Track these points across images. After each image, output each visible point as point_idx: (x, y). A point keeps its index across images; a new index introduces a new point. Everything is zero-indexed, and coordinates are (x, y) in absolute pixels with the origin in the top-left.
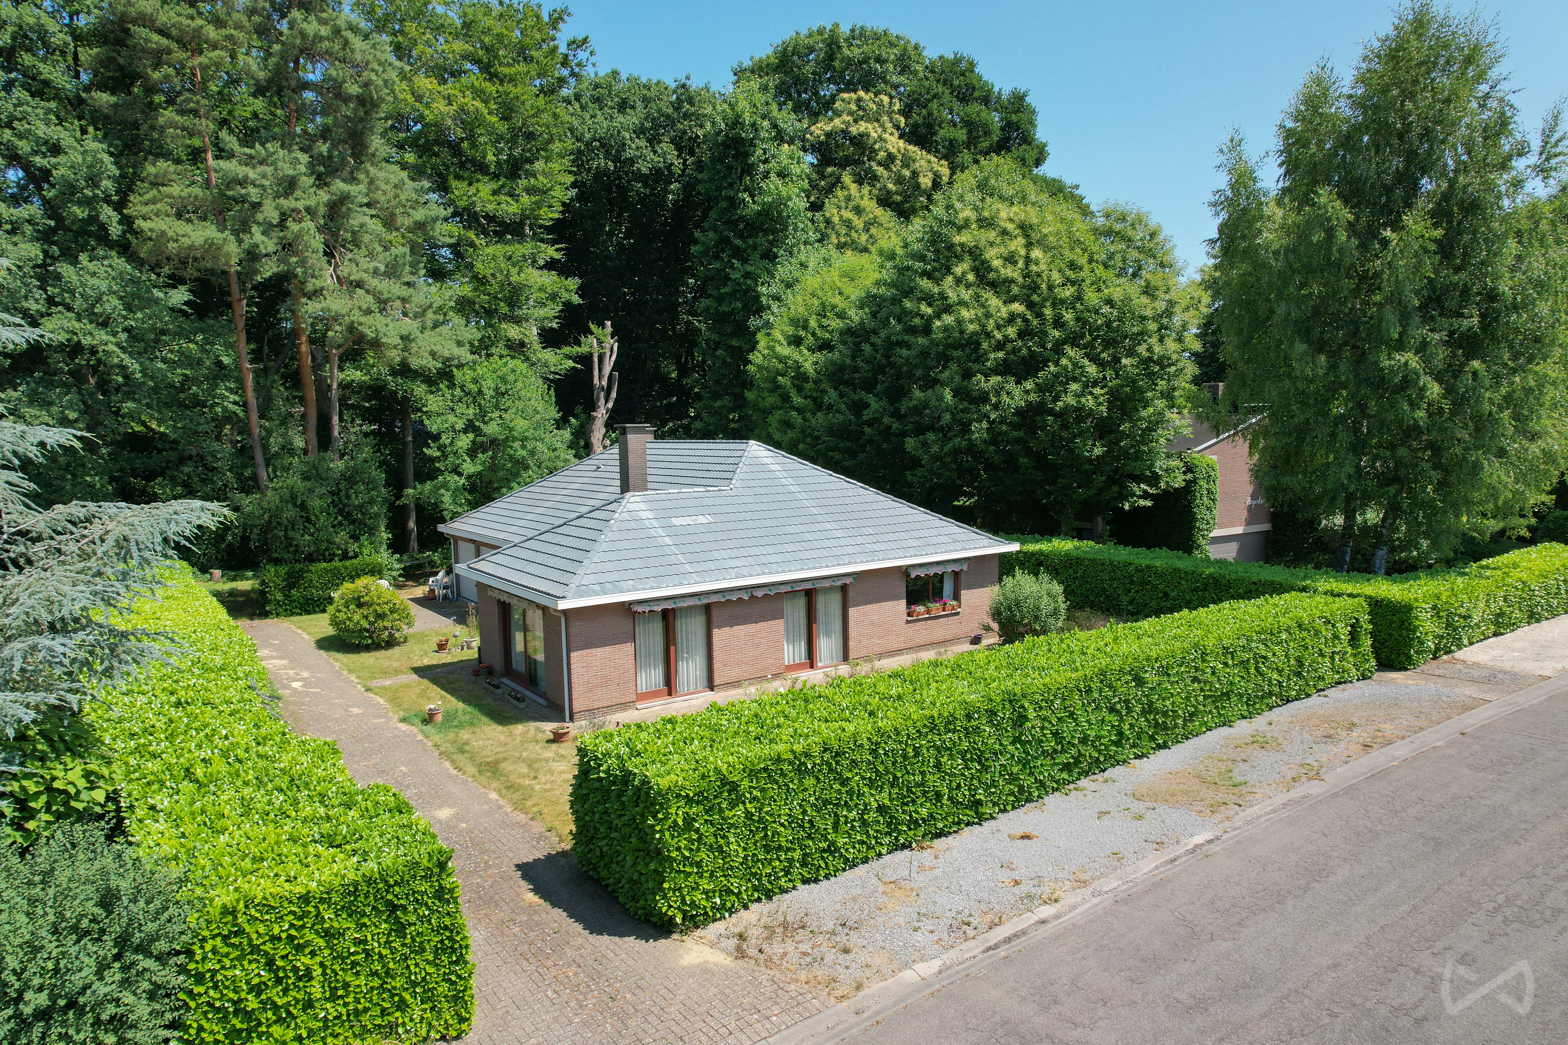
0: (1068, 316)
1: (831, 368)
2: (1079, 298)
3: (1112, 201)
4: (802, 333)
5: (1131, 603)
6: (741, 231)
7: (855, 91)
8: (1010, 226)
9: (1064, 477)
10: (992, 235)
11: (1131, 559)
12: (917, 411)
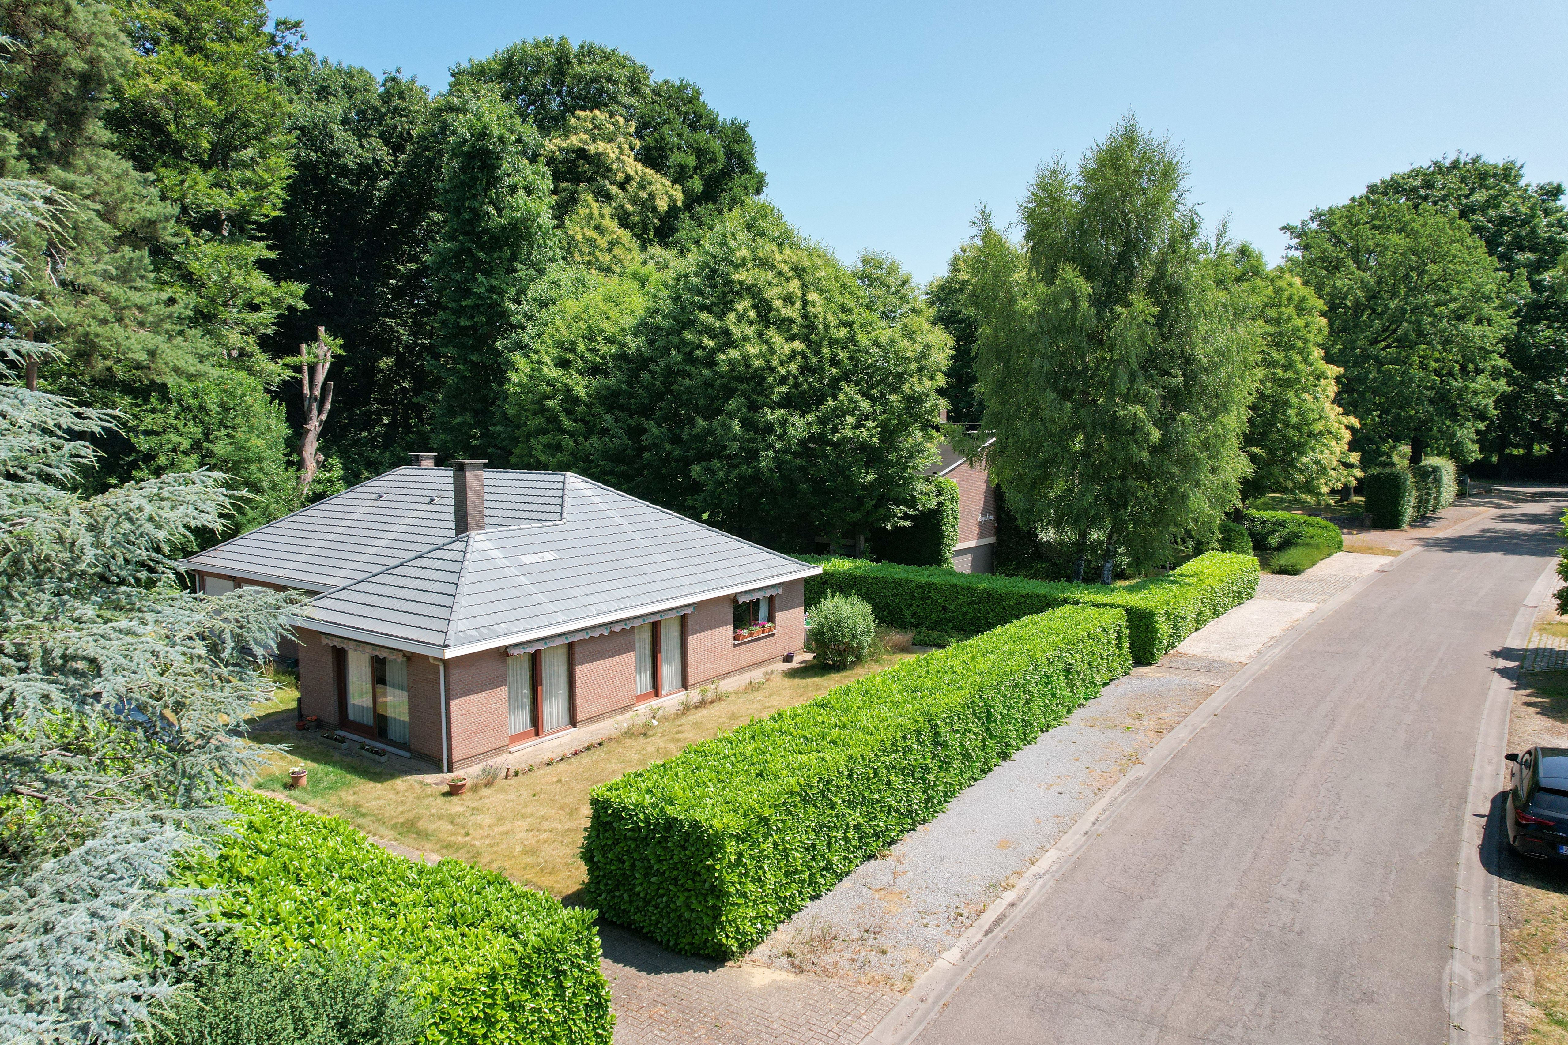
0: (842, 355)
1: (605, 393)
2: (852, 338)
3: (870, 250)
4: (570, 356)
5: (913, 616)
6: (484, 243)
7: (591, 110)
8: (785, 268)
9: (838, 501)
10: (770, 275)
11: (911, 576)
12: (701, 438)
